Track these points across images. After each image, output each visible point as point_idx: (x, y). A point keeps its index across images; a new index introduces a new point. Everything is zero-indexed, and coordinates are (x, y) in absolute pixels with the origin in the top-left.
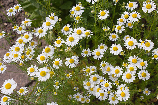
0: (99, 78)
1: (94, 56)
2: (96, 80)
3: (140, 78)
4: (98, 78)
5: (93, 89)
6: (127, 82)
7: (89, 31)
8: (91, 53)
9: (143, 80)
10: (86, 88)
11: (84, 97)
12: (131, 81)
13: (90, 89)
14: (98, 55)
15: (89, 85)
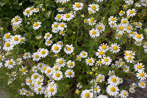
0: (38, 76)
1: (33, 58)
2: (36, 77)
3: (67, 76)
5: (33, 85)
6: (56, 80)
7: (24, 38)
8: (31, 56)
9: (69, 77)
10: (28, 84)
11: (29, 91)
12: (59, 79)
13: (31, 85)
14: (37, 57)
15: (31, 82)
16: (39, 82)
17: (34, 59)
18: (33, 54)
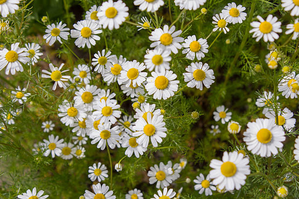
0: (97, 95)
1: (76, 39)
2: (90, 99)
4: (94, 94)
5: (84, 122)
6: (160, 98)
8: (68, 34)
9: (197, 88)
10: (68, 121)
11: (70, 145)
12: (167, 94)
13: (77, 124)
14: (86, 36)
15: (75, 115)
16: (108, 111)
17: (80, 43)
18: (75, 26)
